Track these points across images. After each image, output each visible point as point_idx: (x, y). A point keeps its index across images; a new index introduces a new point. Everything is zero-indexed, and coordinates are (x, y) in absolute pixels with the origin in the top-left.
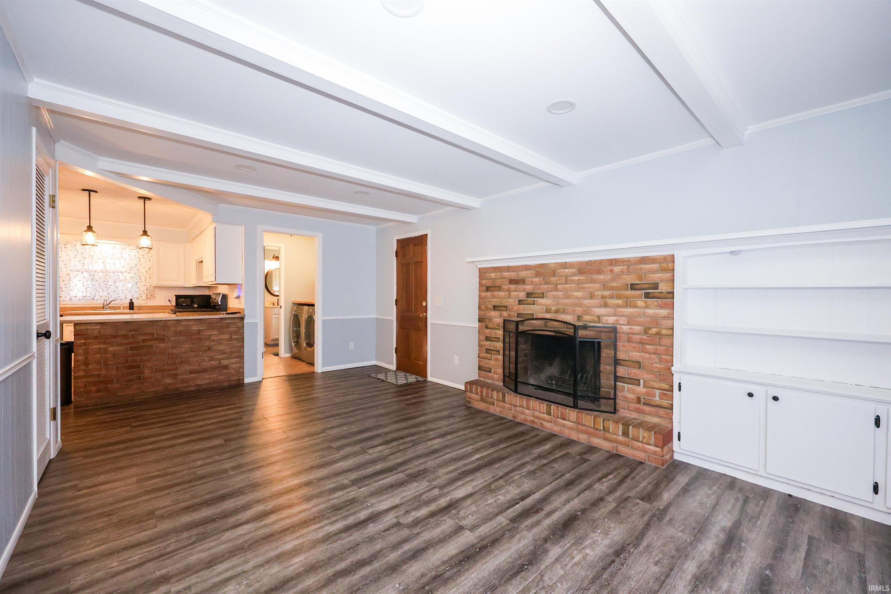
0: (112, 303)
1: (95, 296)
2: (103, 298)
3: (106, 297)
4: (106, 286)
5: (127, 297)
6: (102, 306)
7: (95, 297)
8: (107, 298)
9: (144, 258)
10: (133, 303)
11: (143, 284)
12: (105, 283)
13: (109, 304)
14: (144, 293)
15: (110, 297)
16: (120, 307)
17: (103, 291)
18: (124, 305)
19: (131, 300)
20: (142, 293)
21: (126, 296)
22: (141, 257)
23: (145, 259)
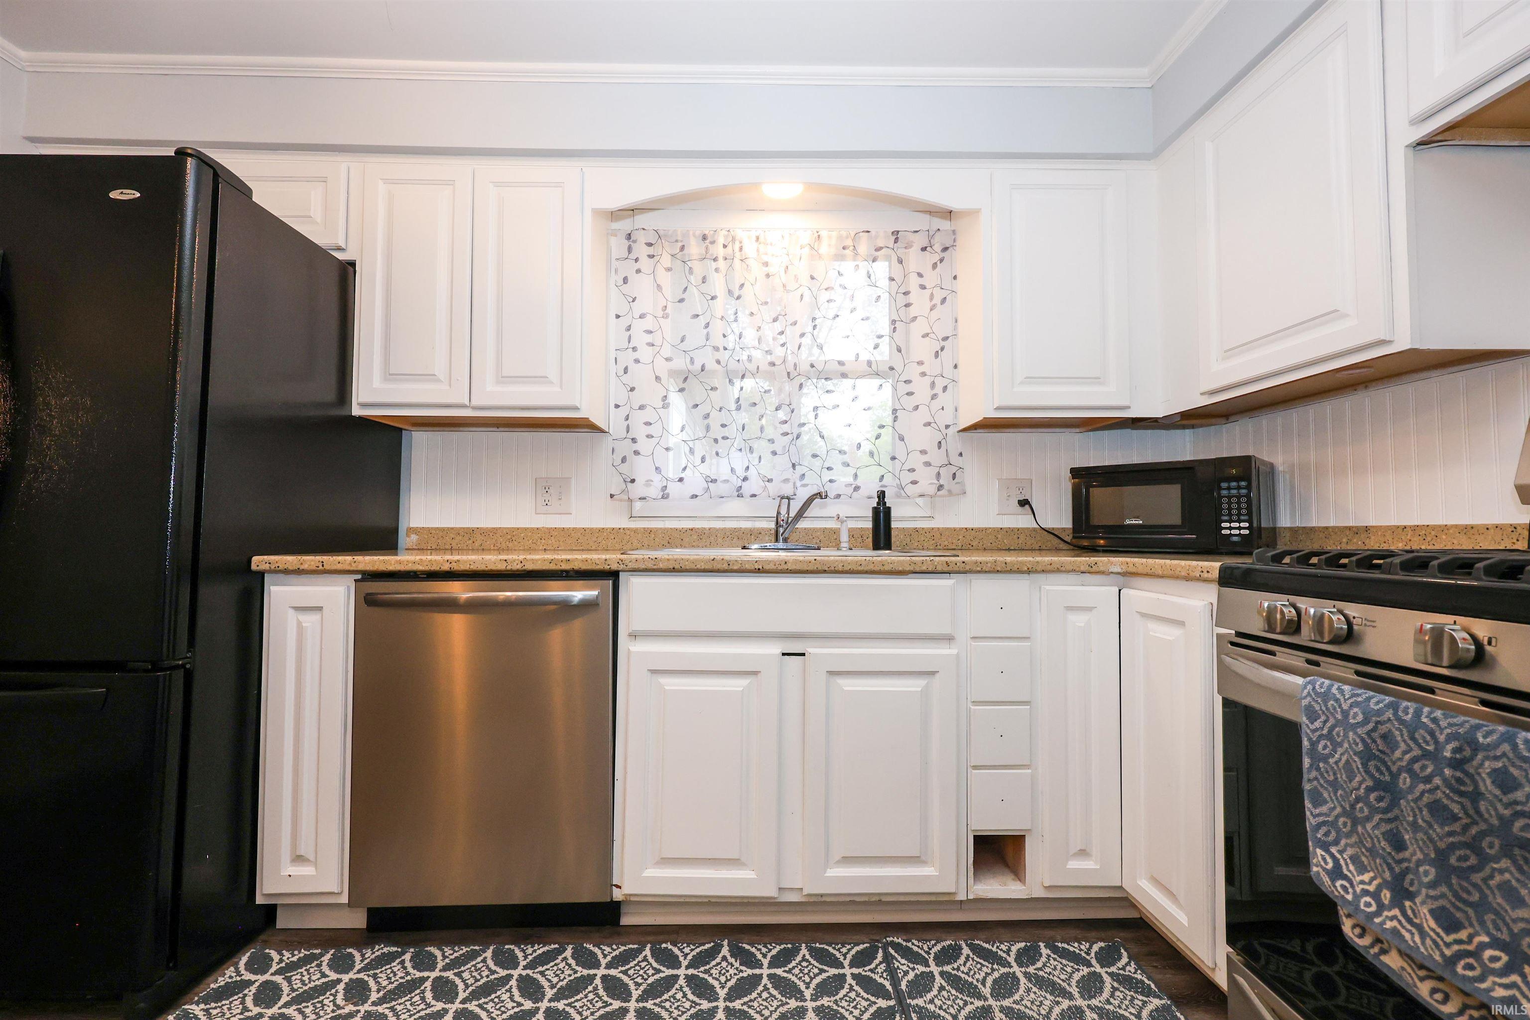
0: (812, 511)
1: (745, 479)
2: (774, 489)
3: (786, 481)
4: (786, 428)
5: (859, 482)
6: (772, 525)
7: (745, 484)
8: (787, 490)
9: (923, 287)
10: (888, 511)
11: (923, 415)
12: (781, 415)
13: (800, 515)
14: (928, 464)
15: (798, 484)
16: (836, 532)
17: (774, 453)
18: (852, 524)
19: (882, 495)
20: (916, 461)
21: (856, 476)
22: (913, 282)
23: (927, 292)
